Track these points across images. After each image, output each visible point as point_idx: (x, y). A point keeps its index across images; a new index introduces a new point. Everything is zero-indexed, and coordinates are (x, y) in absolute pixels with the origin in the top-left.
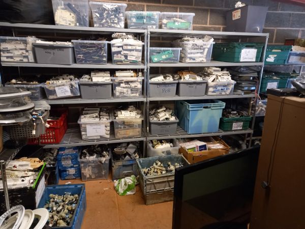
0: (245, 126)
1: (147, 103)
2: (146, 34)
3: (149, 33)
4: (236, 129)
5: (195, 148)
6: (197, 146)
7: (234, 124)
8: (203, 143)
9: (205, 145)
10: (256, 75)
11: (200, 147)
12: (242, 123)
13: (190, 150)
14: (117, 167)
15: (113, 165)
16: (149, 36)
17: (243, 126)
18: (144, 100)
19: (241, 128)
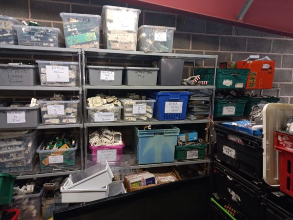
0: (201, 155)
1: (83, 129)
2: (79, 53)
3: (83, 52)
4: (191, 158)
5: (141, 181)
6: (143, 180)
7: (188, 152)
8: (151, 175)
9: (154, 177)
10: (208, 99)
11: (147, 180)
12: (197, 152)
13: (134, 185)
14: (48, 206)
15: (43, 203)
16: (84, 56)
17: (199, 155)
18: (81, 126)
19: (197, 157)
